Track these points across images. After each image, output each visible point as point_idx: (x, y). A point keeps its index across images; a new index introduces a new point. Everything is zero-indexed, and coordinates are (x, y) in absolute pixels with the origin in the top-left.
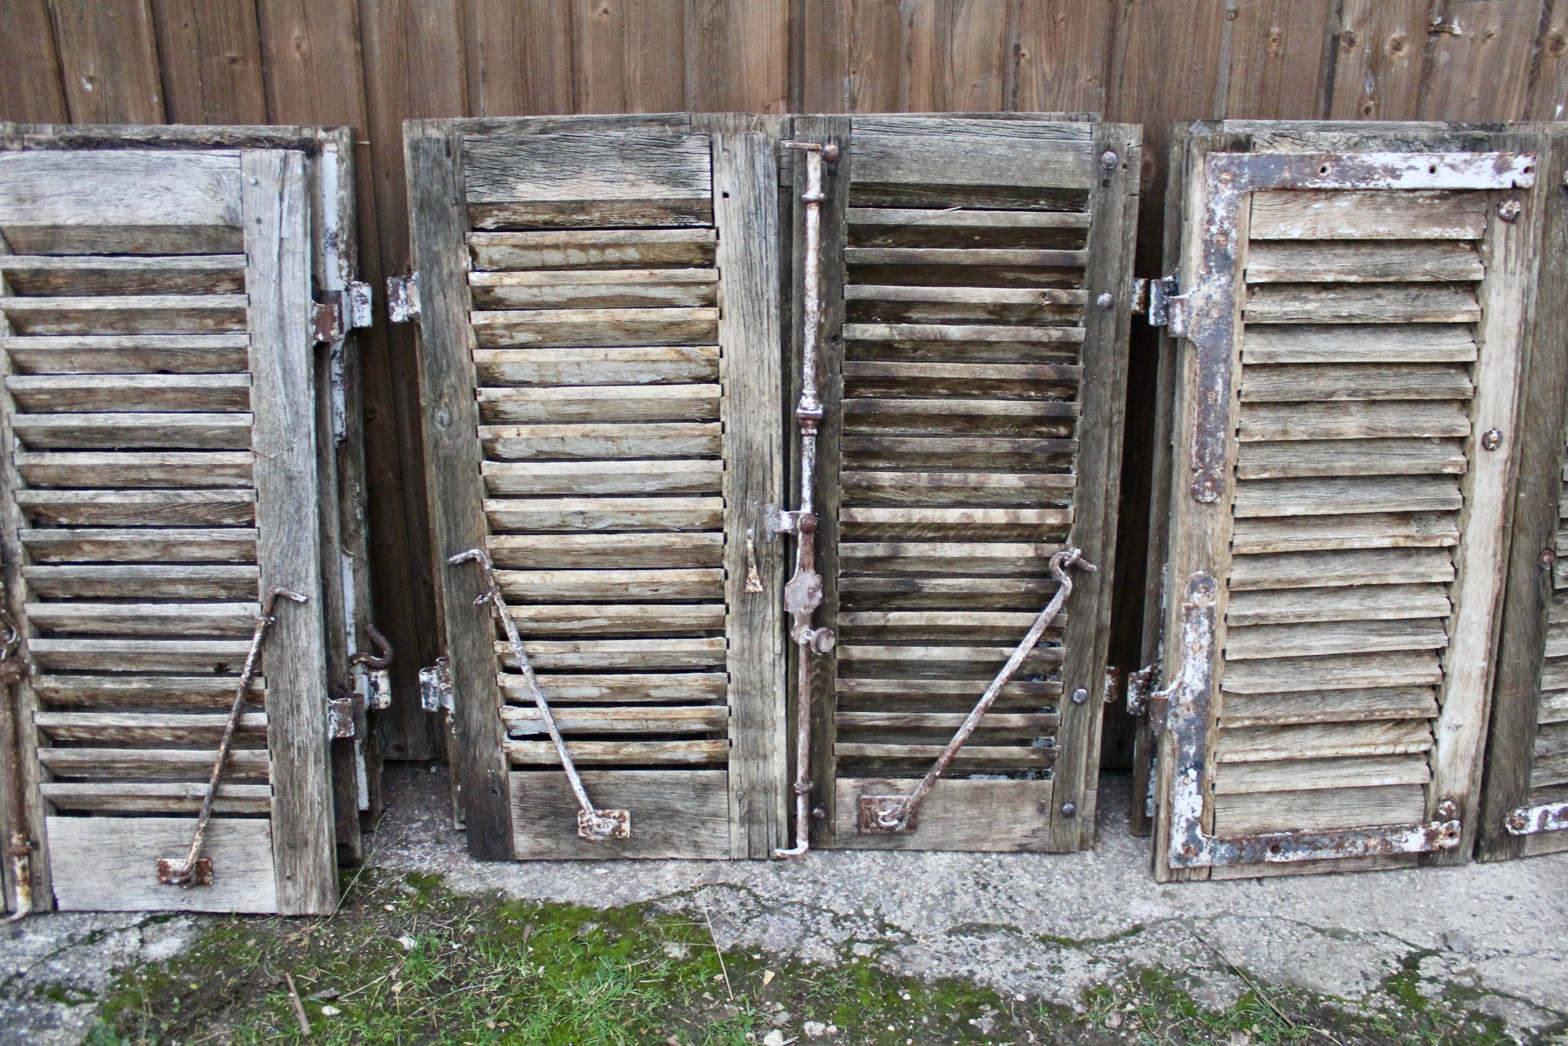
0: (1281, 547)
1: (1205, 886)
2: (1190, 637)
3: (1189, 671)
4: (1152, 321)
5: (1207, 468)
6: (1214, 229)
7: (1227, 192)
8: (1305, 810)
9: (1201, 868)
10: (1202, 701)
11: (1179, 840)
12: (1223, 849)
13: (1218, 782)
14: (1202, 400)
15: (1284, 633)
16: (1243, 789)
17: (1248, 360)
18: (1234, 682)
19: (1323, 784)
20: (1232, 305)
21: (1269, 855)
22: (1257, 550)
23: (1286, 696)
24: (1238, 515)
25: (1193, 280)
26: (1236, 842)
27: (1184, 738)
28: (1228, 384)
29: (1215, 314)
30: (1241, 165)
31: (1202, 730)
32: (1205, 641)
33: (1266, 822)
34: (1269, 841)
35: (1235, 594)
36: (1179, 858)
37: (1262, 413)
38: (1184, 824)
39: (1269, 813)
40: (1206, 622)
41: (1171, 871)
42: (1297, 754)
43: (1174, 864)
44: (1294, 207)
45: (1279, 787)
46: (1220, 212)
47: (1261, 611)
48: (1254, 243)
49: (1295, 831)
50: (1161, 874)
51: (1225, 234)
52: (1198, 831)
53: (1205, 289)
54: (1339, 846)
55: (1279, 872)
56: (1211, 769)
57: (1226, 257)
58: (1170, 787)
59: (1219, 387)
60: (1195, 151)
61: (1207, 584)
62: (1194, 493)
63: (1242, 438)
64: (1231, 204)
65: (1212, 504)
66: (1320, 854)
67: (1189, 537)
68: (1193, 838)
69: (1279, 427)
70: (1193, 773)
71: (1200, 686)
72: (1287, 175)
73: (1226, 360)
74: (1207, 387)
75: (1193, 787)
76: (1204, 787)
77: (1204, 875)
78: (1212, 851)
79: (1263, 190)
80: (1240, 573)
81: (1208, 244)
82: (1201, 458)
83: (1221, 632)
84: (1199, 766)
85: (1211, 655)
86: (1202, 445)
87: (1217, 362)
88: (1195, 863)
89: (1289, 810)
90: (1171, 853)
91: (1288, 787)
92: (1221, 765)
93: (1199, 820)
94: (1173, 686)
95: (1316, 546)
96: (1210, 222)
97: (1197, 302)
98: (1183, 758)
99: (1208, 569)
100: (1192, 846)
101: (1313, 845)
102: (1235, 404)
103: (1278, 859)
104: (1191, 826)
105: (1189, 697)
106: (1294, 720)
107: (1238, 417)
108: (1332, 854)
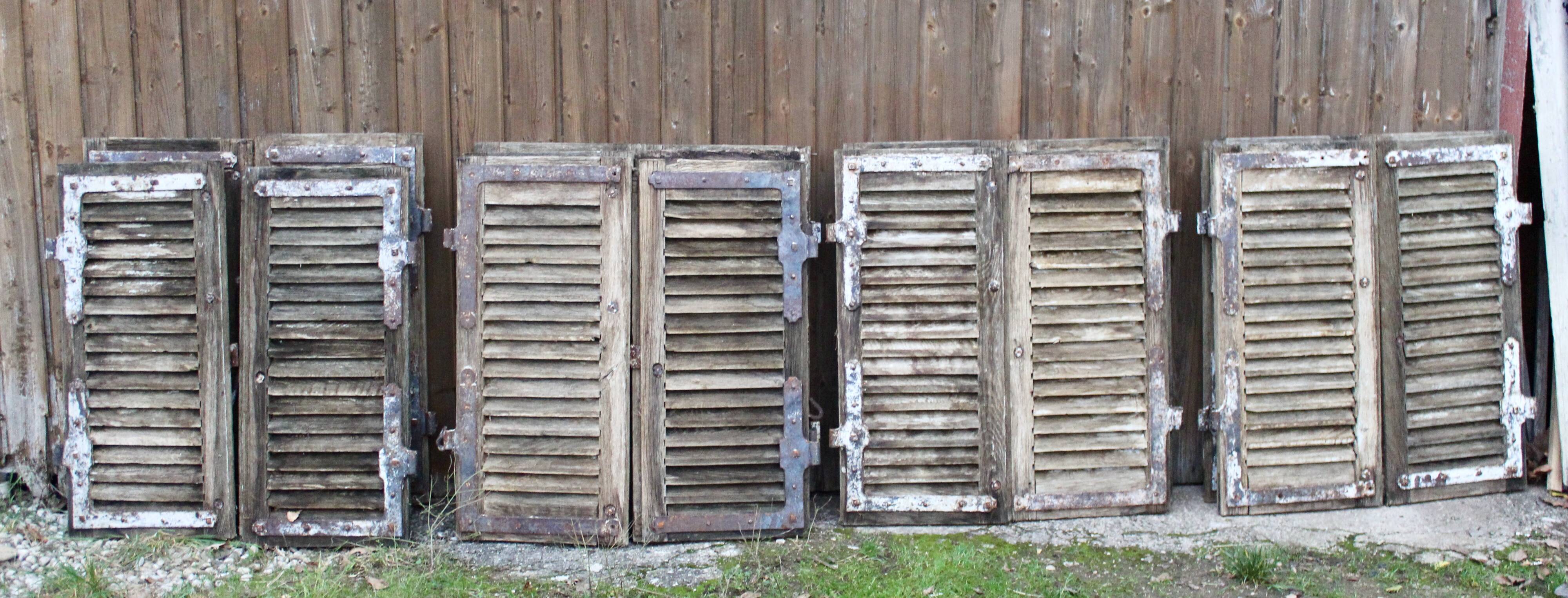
0: (1268, 337)
1: (1247, 518)
2: (1228, 382)
3: (1229, 400)
4: (1199, 232)
5: (1230, 299)
6: (1226, 187)
7: (1231, 171)
8: (1293, 475)
9: (1244, 507)
10: (1236, 415)
11: (1231, 490)
12: (1254, 496)
13: (1248, 460)
14: (1226, 265)
15: (1274, 381)
16: (1261, 463)
17: (1245, 247)
18: (1252, 405)
19: (1301, 461)
20: (1236, 222)
21: (1277, 500)
22: (1257, 338)
23: (1278, 413)
24: (1247, 321)
25: (1218, 211)
26: (1260, 492)
27: (1229, 435)
28: (1237, 258)
29: (1229, 226)
30: (1236, 159)
31: (1238, 430)
32: (1236, 384)
33: (1274, 482)
34: (1276, 491)
35: (1249, 360)
36: (1232, 501)
37: (1254, 272)
38: (1233, 482)
39: (1275, 477)
40: (1235, 374)
41: (1229, 508)
42: (1286, 444)
43: (1230, 504)
44: (1262, 176)
45: (1279, 462)
46: (1228, 180)
47: (1262, 369)
48: (1244, 193)
49: (1289, 486)
50: (1224, 512)
51: (1231, 189)
52: (1240, 486)
53: (1223, 214)
54: (1313, 495)
55: (1283, 510)
56: (1244, 452)
57: (1232, 200)
58: (1225, 462)
59: (1233, 259)
60: (1215, 153)
61: (1234, 354)
62: (1225, 310)
63: (1246, 284)
64: (1233, 176)
65: (1233, 316)
66: (1304, 499)
67: (1224, 332)
68: (1237, 490)
69: (1262, 278)
70: (1235, 454)
71: (1235, 407)
72: (1257, 162)
73: (1236, 247)
74: (1227, 260)
75: (1236, 461)
76: (1241, 461)
77: (1246, 511)
78: (1248, 497)
79: (1247, 169)
80: (1250, 350)
81: (1223, 195)
82: (1227, 293)
83: (1243, 380)
84: (1238, 450)
85: (1239, 391)
86: (1227, 287)
87: (1231, 247)
88: (1240, 504)
89: (1285, 475)
90: (1228, 498)
91: (1284, 462)
92: (1248, 450)
93: (1240, 480)
94: (1221, 407)
95: (1285, 336)
96: (1224, 184)
97: (1220, 221)
98: (1229, 446)
99: (1234, 348)
100: (1238, 494)
101: (1299, 494)
102: (1241, 268)
103: (1282, 501)
104: (1237, 483)
105: (1229, 413)
106: (1283, 426)
107: (1242, 274)
108: (1309, 499)
